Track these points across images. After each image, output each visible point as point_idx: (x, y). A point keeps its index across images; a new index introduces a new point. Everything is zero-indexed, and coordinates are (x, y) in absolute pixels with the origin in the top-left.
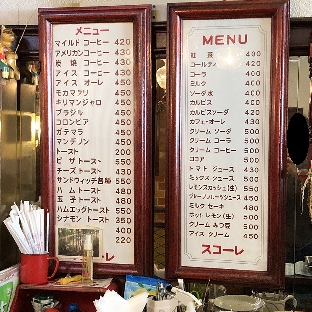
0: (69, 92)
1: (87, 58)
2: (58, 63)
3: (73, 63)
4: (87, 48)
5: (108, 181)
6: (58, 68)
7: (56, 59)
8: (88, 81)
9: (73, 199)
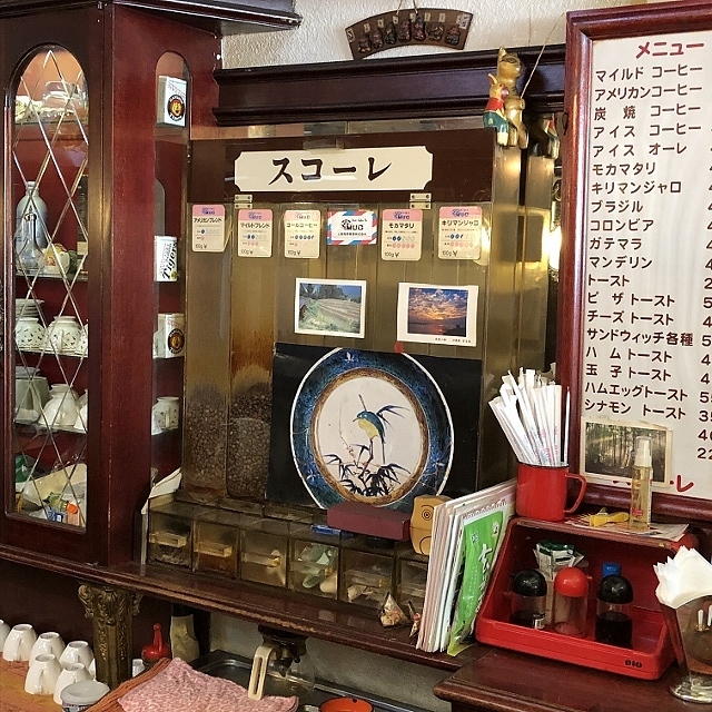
0: (619, 168)
1: (656, 101)
2: (601, 113)
3: (630, 112)
4: (658, 82)
5: (688, 339)
6: (600, 123)
7: (595, 105)
8: (657, 146)
9: (617, 370)
